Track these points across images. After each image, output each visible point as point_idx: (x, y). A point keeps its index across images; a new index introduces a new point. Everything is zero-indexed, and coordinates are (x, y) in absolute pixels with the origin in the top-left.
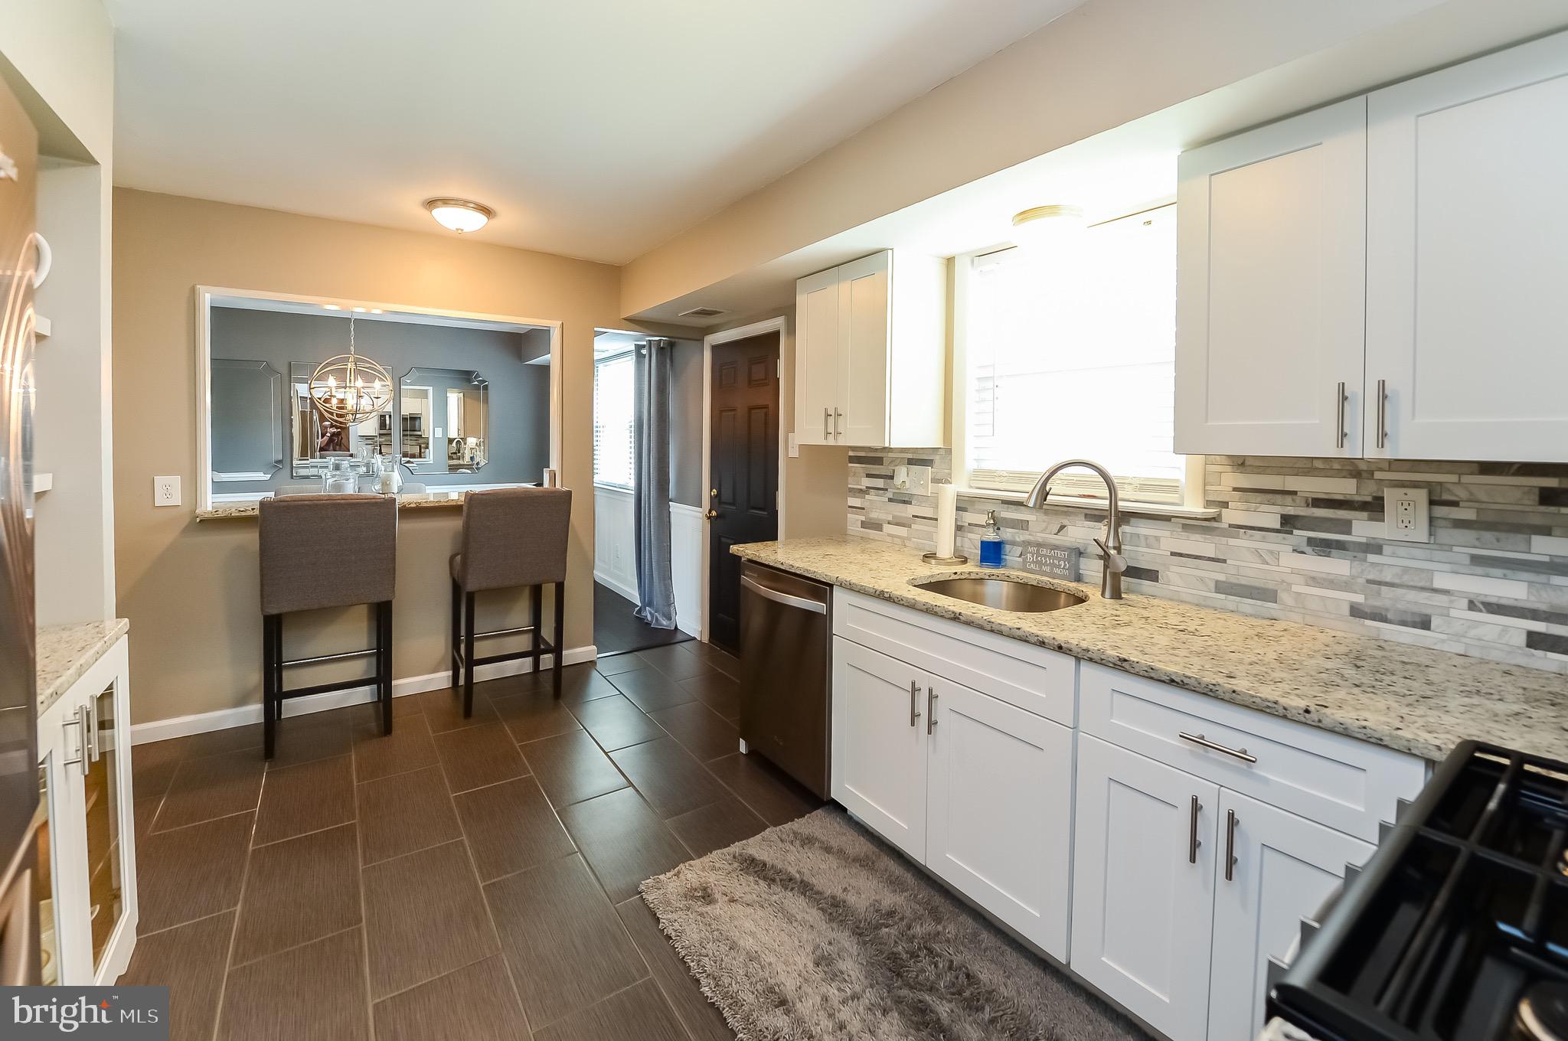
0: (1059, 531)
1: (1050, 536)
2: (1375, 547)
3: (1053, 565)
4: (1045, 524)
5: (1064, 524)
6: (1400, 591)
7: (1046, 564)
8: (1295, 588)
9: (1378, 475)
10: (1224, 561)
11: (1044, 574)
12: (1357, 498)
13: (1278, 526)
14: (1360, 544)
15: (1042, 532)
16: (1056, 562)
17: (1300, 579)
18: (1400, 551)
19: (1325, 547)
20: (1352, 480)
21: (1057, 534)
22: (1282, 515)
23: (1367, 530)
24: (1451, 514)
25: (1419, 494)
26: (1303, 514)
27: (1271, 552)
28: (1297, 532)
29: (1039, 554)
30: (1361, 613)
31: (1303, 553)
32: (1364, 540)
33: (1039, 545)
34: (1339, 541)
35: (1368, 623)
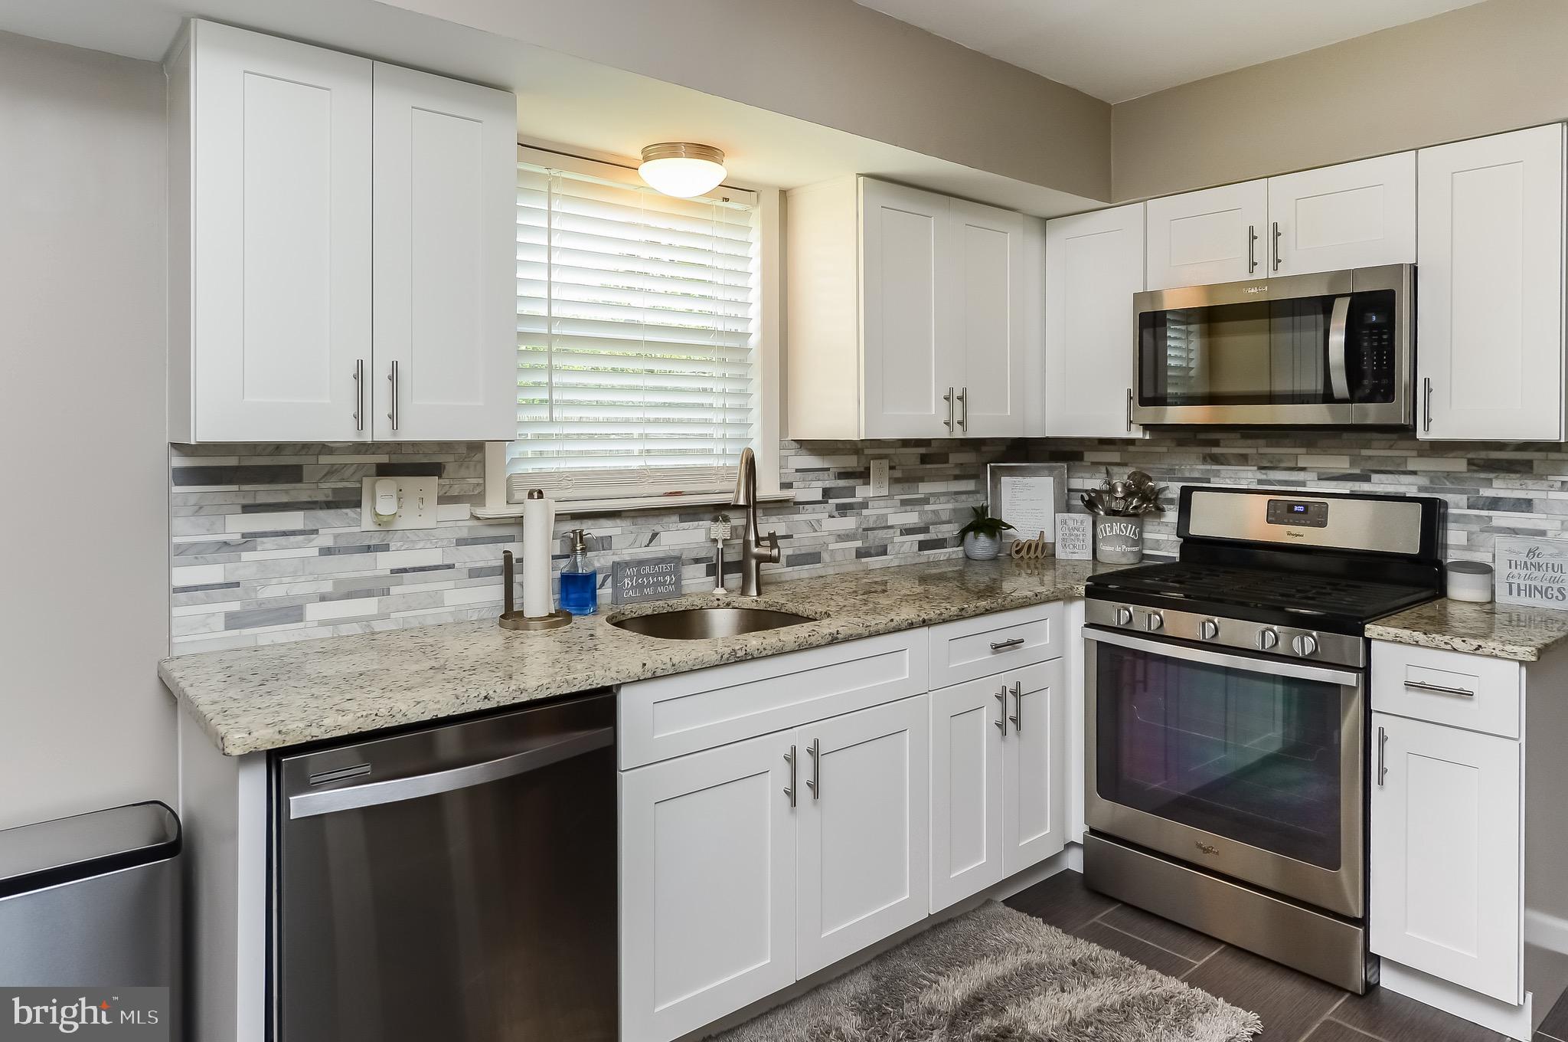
0: (651, 541)
1: (638, 550)
2: (864, 505)
3: (658, 584)
4: (634, 535)
5: (657, 530)
6: (876, 532)
7: (649, 585)
8: (831, 547)
9: (867, 452)
10: (791, 537)
11: (647, 599)
12: (858, 470)
13: (821, 499)
14: (860, 503)
15: (630, 546)
16: (661, 579)
17: (832, 539)
18: (876, 504)
19: (843, 510)
20: (856, 456)
21: (648, 546)
22: (823, 489)
23: (863, 492)
24: (898, 474)
25: (885, 463)
26: (833, 486)
27: (818, 521)
28: (830, 501)
29: (639, 575)
30: (860, 554)
31: (833, 517)
32: (860, 500)
33: (641, 563)
34: (850, 503)
35: (864, 560)
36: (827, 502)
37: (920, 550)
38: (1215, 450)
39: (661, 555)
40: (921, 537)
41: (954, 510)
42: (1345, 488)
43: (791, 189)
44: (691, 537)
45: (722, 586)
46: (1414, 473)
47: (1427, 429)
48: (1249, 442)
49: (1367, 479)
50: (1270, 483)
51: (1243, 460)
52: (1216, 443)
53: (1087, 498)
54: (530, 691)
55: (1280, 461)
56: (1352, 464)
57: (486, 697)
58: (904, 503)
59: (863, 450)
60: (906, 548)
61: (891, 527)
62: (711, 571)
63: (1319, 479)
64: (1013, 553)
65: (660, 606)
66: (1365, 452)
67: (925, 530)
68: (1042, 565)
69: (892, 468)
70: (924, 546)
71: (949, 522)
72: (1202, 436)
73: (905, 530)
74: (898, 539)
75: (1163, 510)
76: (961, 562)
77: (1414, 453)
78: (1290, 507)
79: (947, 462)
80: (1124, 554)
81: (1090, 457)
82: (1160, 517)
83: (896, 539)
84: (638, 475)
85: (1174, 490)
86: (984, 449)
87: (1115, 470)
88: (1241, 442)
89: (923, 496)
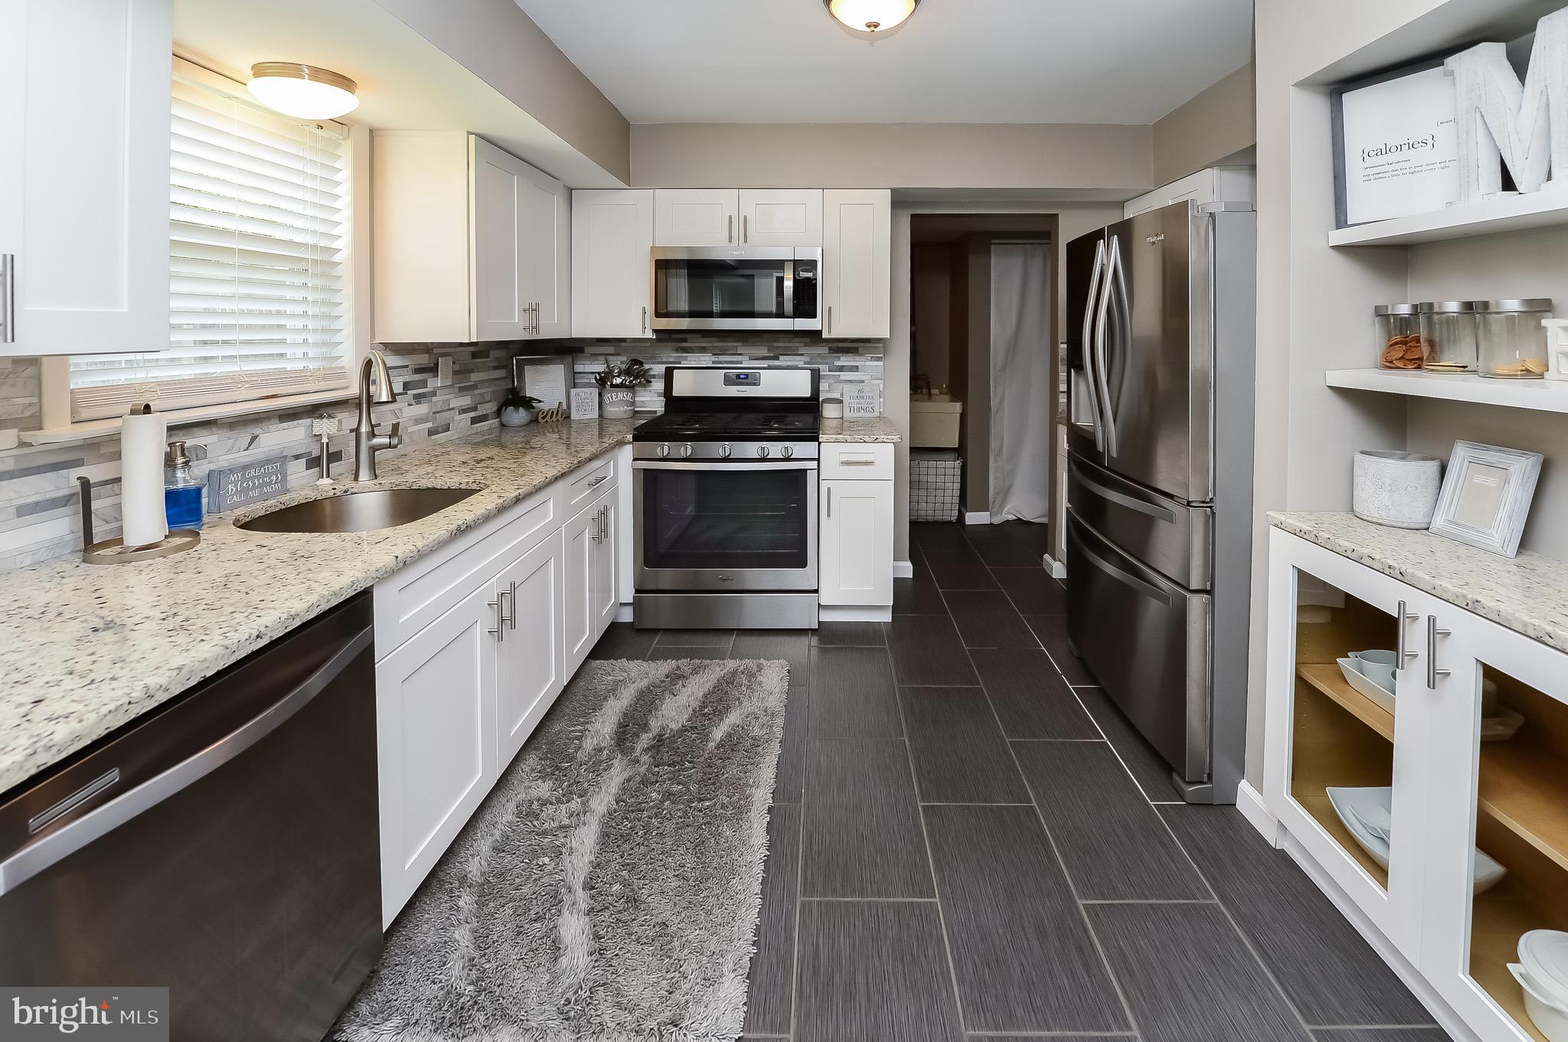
0: (250, 445)
1: (239, 455)
2: (434, 393)
3: (262, 486)
4: (228, 441)
5: (256, 434)
6: (442, 414)
7: (254, 487)
8: (410, 429)
9: (435, 351)
11: (254, 500)
12: (430, 365)
13: (403, 391)
14: (430, 392)
15: (227, 453)
16: (267, 479)
17: (411, 423)
18: (442, 392)
19: (418, 398)
20: (427, 355)
21: (247, 449)
22: (404, 383)
23: (434, 383)
24: (457, 368)
25: (450, 360)
26: (411, 380)
27: (400, 409)
28: (409, 392)
29: (244, 479)
30: (432, 432)
31: (412, 405)
32: (431, 390)
33: (245, 467)
34: (423, 393)
35: (433, 437)
36: (406, 393)
37: (471, 424)
38: (684, 344)
39: (262, 457)
40: (472, 414)
41: (493, 392)
42: (765, 363)
43: (378, 130)
44: (294, 435)
45: (328, 476)
46: (802, 355)
47: (830, 332)
48: (708, 339)
49: (777, 359)
50: (720, 363)
51: (703, 350)
52: (685, 340)
53: (598, 377)
54: (302, 614)
55: (727, 350)
56: (769, 351)
57: (258, 637)
58: (461, 389)
59: (432, 349)
60: (462, 424)
61: (452, 409)
62: (314, 462)
63: (750, 360)
64: (540, 418)
65: (273, 504)
66: (776, 344)
67: (475, 409)
68: (562, 424)
69: (454, 363)
70: (474, 421)
71: (490, 401)
72: (674, 336)
73: (462, 410)
74: (458, 417)
75: (651, 382)
76: (497, 430)
77: (802, 345)
78: (738, 376)
79: (488, 357)
80: (626, 411)
81: (588, 350)
82: (650, 386)
83: (456, 418)
84: (234, 381)
85: (659, 369)
86: (511, 346)
87: (610, 358)
88: (704, 340)
89: (473, 383)
